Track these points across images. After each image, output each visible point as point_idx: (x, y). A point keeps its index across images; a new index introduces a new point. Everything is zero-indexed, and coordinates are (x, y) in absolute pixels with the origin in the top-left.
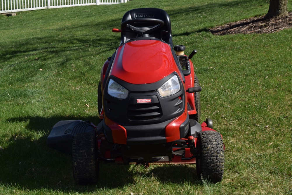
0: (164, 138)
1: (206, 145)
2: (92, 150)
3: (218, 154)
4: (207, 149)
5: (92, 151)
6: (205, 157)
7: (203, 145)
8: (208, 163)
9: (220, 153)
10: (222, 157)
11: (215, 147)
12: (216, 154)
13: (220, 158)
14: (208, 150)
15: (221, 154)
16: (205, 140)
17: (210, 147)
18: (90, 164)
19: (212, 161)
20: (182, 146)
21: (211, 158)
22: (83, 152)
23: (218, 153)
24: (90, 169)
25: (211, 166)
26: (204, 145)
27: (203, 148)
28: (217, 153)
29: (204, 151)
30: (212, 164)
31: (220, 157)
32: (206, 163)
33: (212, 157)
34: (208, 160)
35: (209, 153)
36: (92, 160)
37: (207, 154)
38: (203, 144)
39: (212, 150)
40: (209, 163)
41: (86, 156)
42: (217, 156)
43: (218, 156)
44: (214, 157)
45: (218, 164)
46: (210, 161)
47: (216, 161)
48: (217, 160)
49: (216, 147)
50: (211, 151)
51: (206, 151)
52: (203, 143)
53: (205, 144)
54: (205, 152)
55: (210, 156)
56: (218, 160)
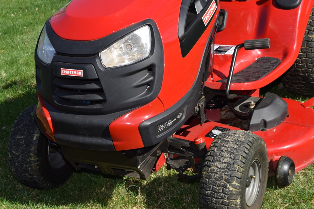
0: (110, 142)
1: (210, 161)
2: (35, 137)
3: (228, 183)
4: (210, 169)
5: (35, 139)
6: (203, 183)
7: (206, 161)
8: (208, 195)
9: (231, 181)
10: (234, 189)
11: (224, 168)
12: (223, 182)
13: (230, 191)
14: (210, 172)
15: (234, 183)
16: (214, 151)
17: (216, 167)
18: (28, 160)
19: (214, 194)
20: (182, 152)
21: (213, 187)
22: (20, 138)
23: (227, 181)
24: (29, 169)
25: (212, 202)
26: (208, 161)
27: (205, 166)
28: (225, 181)
29: (204, 171)
30: (215, 199)
31: (231, 189)
32: (205, 195)
33: (215, 186)
34: (207, 191)
35: (212, 178)
36: (32, 154)
37: (207, 179)
38: (207, 158)
39: (217, 173)
40: (210, 196)
41: (24, 146)
42: (225, 186)
43: (227, 186)
44: (218, 186)
45: (226, 201)
46: (211, 193)
47: (223, 194)
48: (223, 192)
49: (227, 169)
50: (214, 175)
51: (208, 172)
52: (208, 155)
53: (210, 159)
54: (205, 174)
55: (211, 184)
56: (226, 194)
